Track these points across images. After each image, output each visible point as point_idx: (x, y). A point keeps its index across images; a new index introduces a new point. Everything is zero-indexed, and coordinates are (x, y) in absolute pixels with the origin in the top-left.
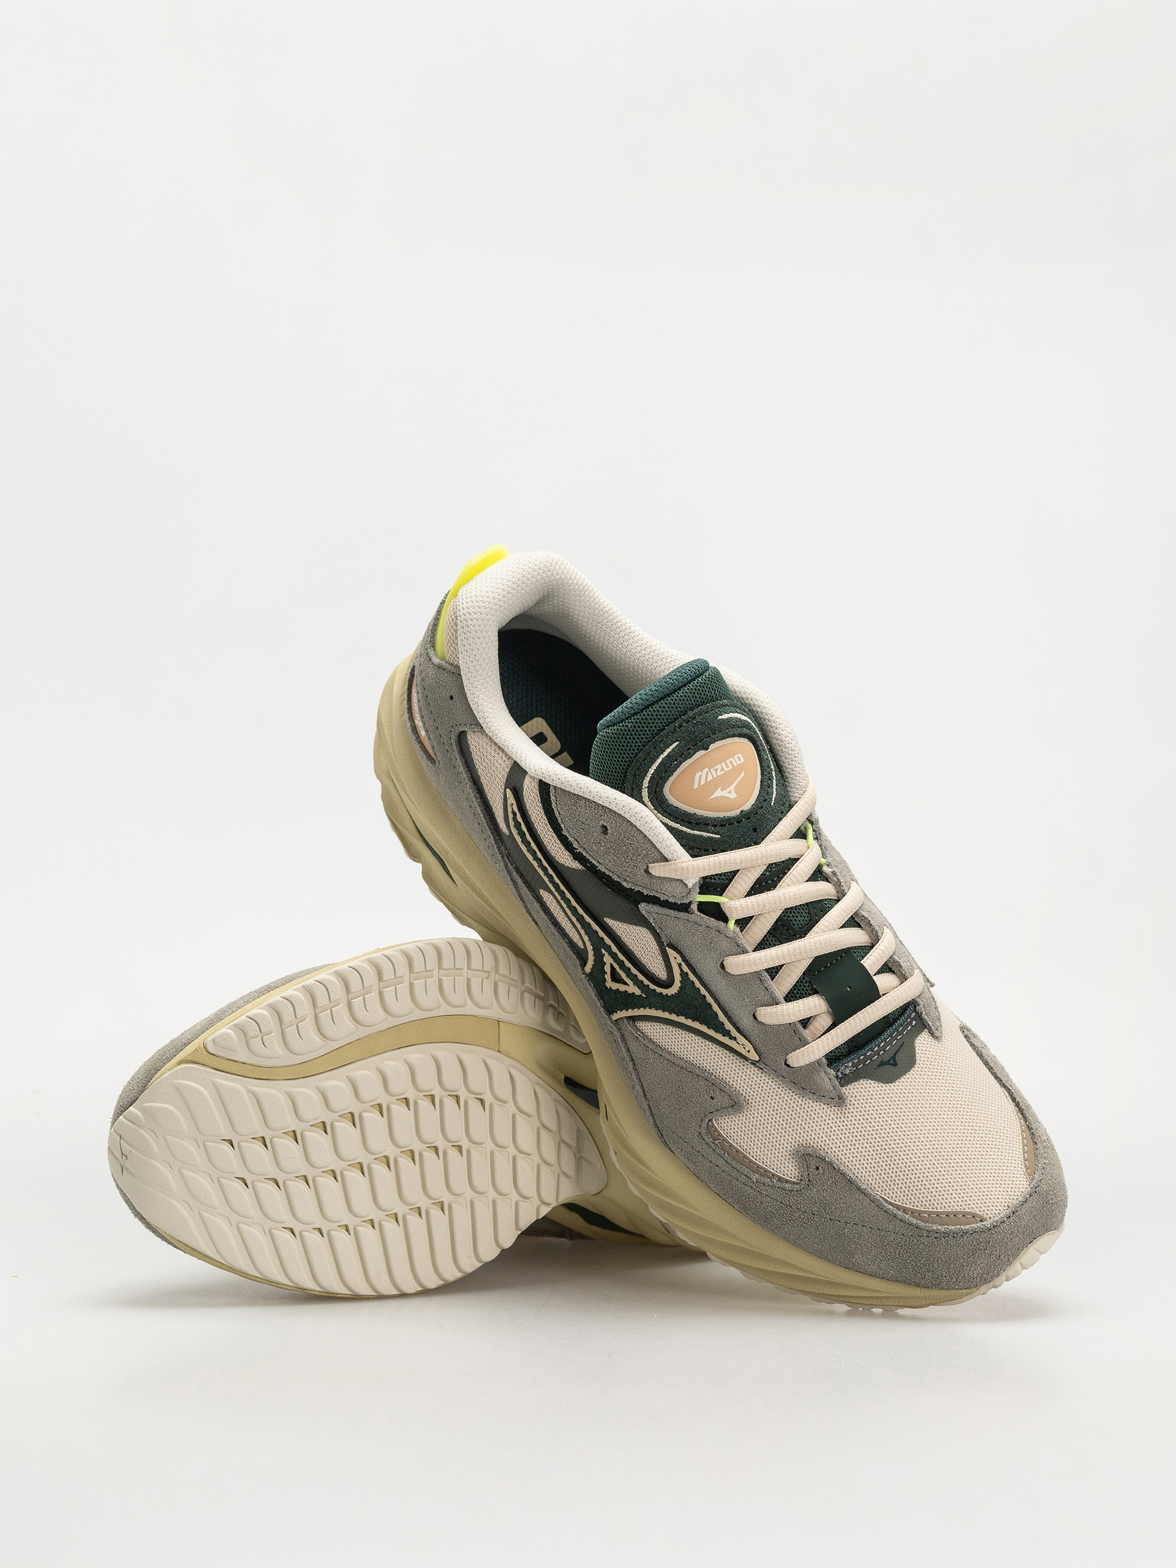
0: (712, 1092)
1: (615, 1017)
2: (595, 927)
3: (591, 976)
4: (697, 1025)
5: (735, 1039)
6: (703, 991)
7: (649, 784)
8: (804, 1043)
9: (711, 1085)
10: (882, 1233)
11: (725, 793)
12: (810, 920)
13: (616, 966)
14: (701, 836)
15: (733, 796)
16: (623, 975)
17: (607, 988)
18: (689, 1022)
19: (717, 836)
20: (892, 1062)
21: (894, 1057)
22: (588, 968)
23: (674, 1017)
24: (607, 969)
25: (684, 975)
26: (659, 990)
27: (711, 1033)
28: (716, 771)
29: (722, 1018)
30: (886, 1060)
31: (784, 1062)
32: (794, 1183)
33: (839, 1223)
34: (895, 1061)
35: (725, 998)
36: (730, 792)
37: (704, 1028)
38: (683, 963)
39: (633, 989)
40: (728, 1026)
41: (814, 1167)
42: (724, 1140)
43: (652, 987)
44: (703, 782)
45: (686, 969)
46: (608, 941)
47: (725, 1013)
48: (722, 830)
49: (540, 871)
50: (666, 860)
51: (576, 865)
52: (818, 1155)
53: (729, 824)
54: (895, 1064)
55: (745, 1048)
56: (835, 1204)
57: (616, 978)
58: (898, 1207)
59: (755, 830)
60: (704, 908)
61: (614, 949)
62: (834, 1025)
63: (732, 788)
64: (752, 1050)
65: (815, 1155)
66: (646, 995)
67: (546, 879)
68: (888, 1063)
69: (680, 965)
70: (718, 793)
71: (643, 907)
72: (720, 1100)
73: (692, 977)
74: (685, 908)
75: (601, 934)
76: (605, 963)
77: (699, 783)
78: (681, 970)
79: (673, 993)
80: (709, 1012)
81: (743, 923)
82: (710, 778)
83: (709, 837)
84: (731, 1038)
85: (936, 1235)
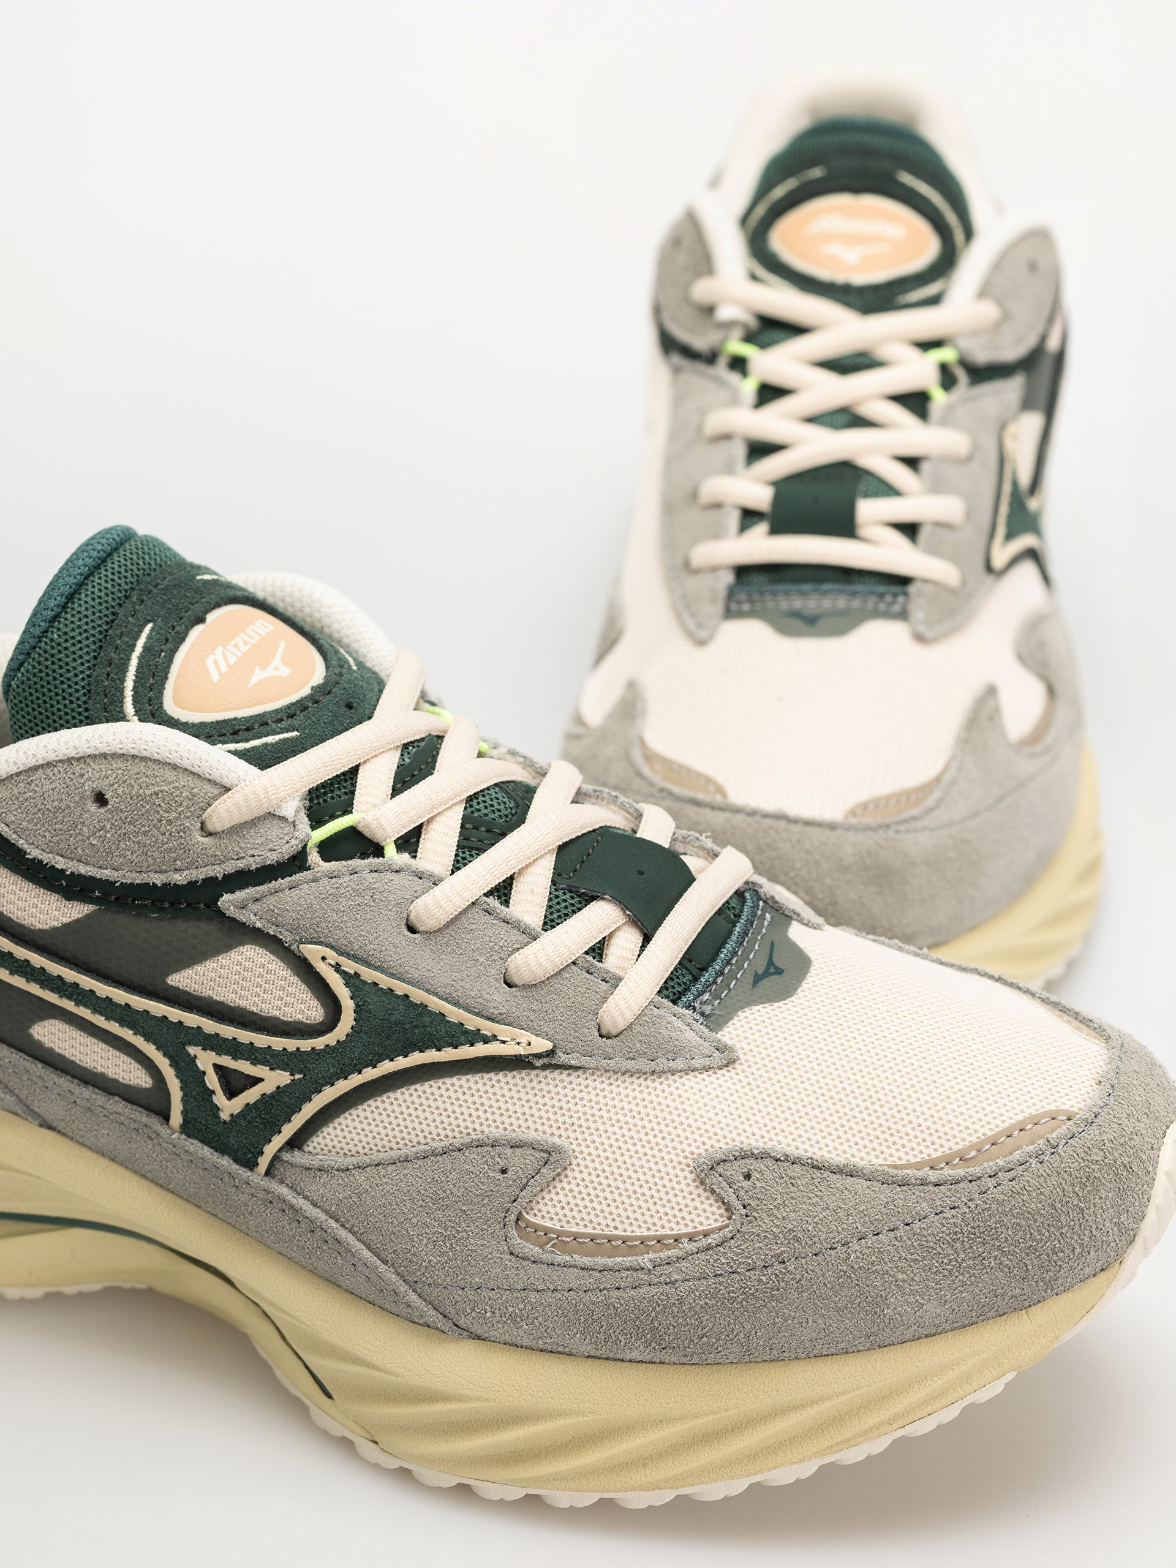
0: (498, 1159)
1: (264, 1162)
2: (158, 1009)
3: (189, 1128)
4: (417, 1058)
5: (495, 1038)
6: (400, 988)
7: (135, 707)
8: (613, 981)
9: (490, 1149)
10: (917, 1225)
11: (269, 672)
12: (517, 806)
13: (226, 1061)
14: (266, 745)
15: (285, 671)
16: (244, 1067)
17: (225, 1122)
18: (401, 1063)
19: (295, 734)
20: (772, 970)
21: (770, 963)
22: (176, 1117)
23: (370, 1074)
24: (212, 1081)
25: (352, 980)
26: (319, 1043)
27: (449, 1054)
28: (236, 646)
29: (454, 1014)
30: (760, 971)
31: (597, 1034)
32: (720, 1229)
33: (833, 1252)
34: (776, 967)
35: (441, 981)
36: (276, 668)
37: (431, 1056)
38: (342, 960)
39: (274, 1079)
40: (472, 1022)
41: (742, 1178)
42: (559, 1234)
43: (306, 1045)
44: (224, 669)
45: (350, 966)
46: (192, 1020)
47: (456, 1004)
48: (295, 722)
49: (18, 982)
50: (228, 790)
51: (75, 911)
52: (737, 1154)
53: (302, 711)
54: (779, 972)
55: (518, 1043)
56: (810, 1220)
57: (234, 1084)
58: (918, 1166)
59: (349, 706)
60: (330, 849)
61: (210, 1026)
62: (647, 939)
63: (277, 660)
64: (533, 1039)
65: (732, 1158)
66: (300, 1073)
67: (34, 989)
68: (766, 974)
69: (337, 968)
70: (258, 675)
71: (228, 902)
72: (519, 1162)
73: (369, 975)
74: (297, 862)
75: (175, 1014)
76: (204, 1073)
77: (219, 671)
78: (344, 974)
79: (348, 1030)
80: (426, 1019)
81: (409, 842)
82: (232, 660)
83: (280, 740)
84: (486, 1040)
85: (1010, 1175)
